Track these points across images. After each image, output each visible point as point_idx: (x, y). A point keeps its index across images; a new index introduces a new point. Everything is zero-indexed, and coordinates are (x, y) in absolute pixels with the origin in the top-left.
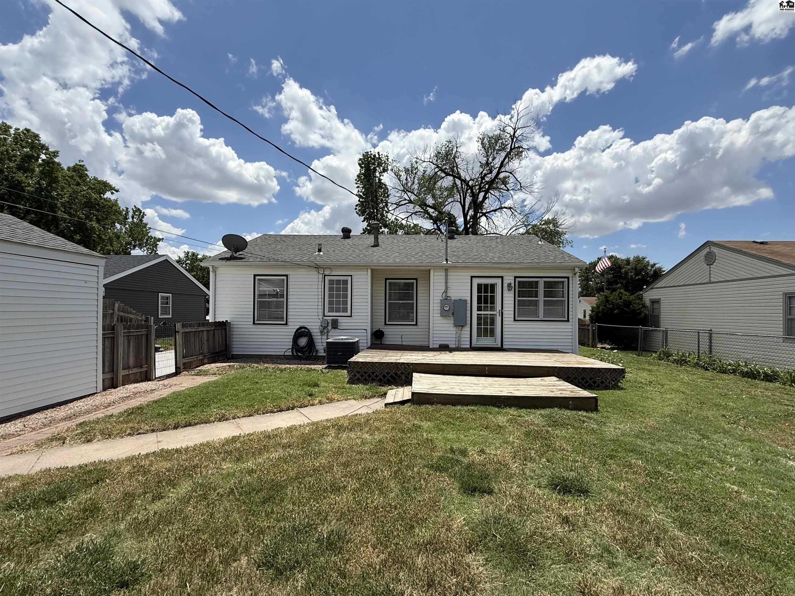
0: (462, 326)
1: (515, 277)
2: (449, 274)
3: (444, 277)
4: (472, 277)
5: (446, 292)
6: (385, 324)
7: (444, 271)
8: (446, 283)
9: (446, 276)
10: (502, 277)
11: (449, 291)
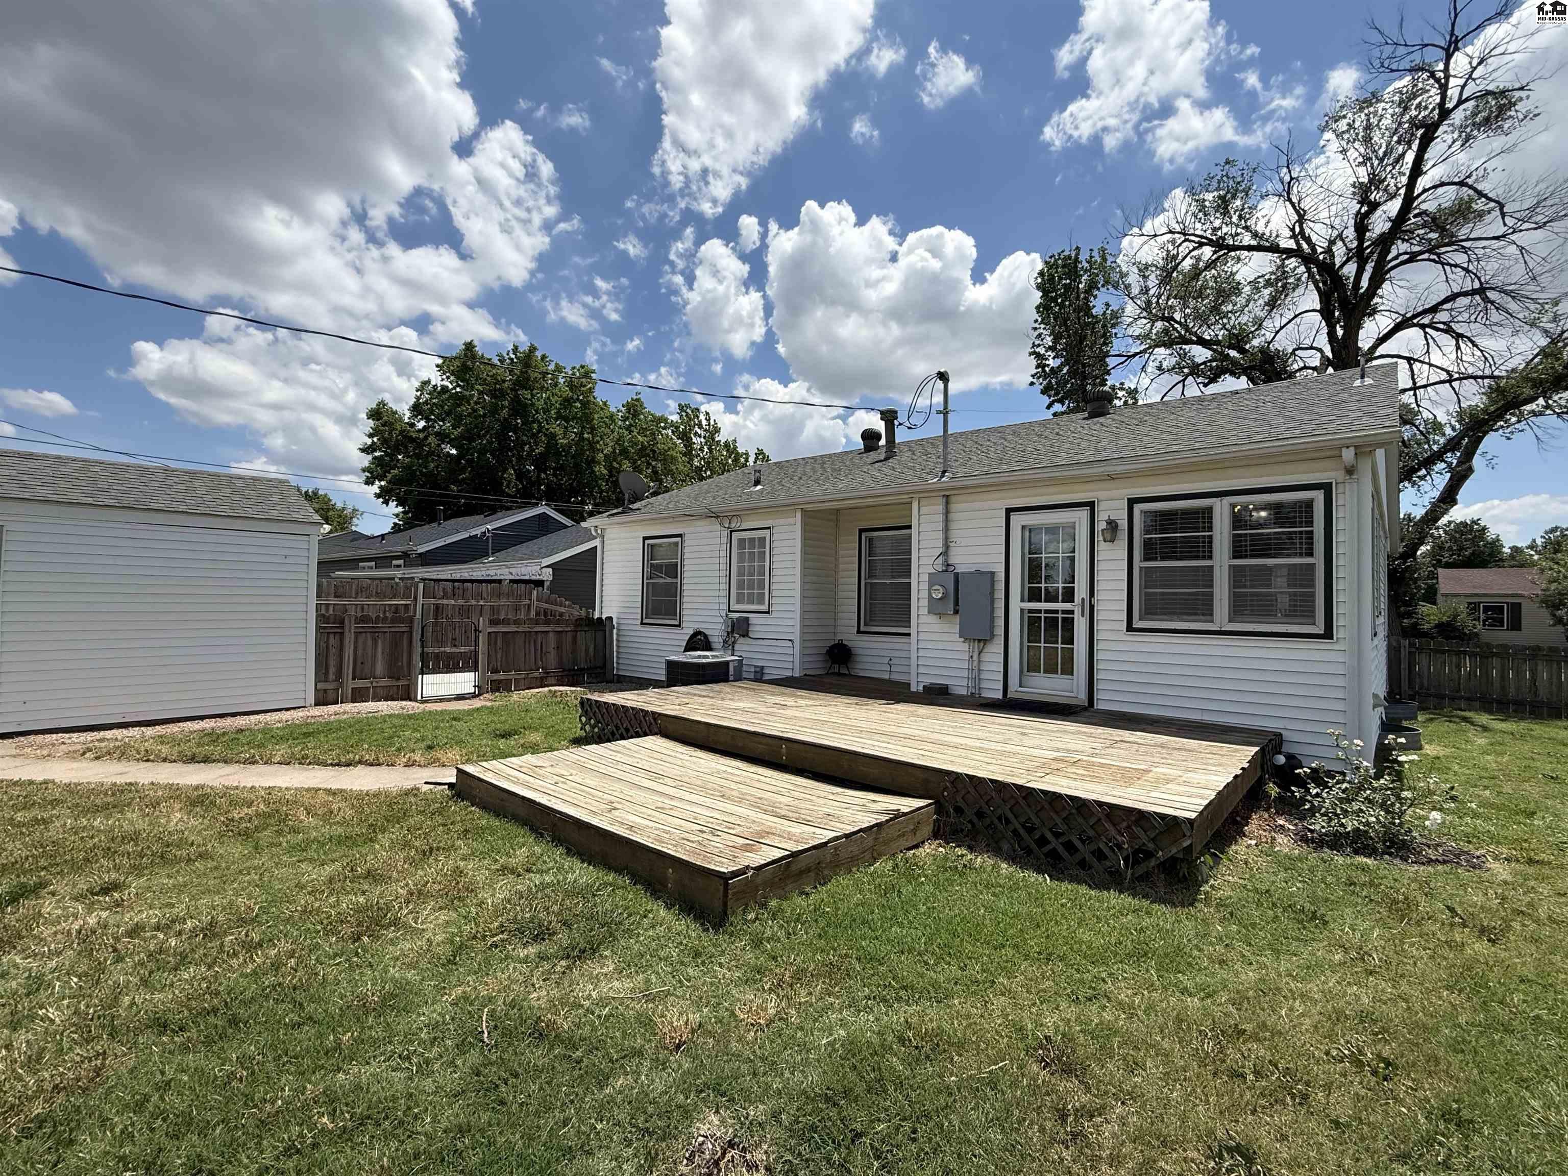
0: (985, 641)
1: (1132, 502)
2: (954, 507)
3: (940, 518)
4: (1009, 511)
5: (945, 553)
6: (859, 632)
7: (941, 500)
8: (946, 530)
9: (947, 512)
10: (1091, 505)
11: (953, 551)
